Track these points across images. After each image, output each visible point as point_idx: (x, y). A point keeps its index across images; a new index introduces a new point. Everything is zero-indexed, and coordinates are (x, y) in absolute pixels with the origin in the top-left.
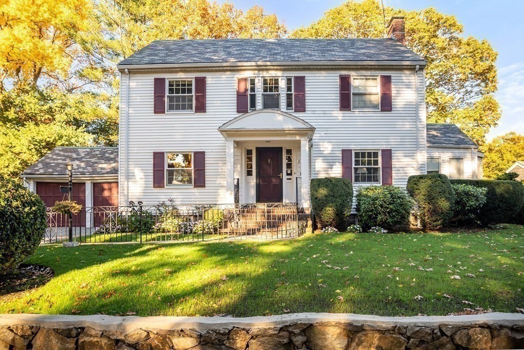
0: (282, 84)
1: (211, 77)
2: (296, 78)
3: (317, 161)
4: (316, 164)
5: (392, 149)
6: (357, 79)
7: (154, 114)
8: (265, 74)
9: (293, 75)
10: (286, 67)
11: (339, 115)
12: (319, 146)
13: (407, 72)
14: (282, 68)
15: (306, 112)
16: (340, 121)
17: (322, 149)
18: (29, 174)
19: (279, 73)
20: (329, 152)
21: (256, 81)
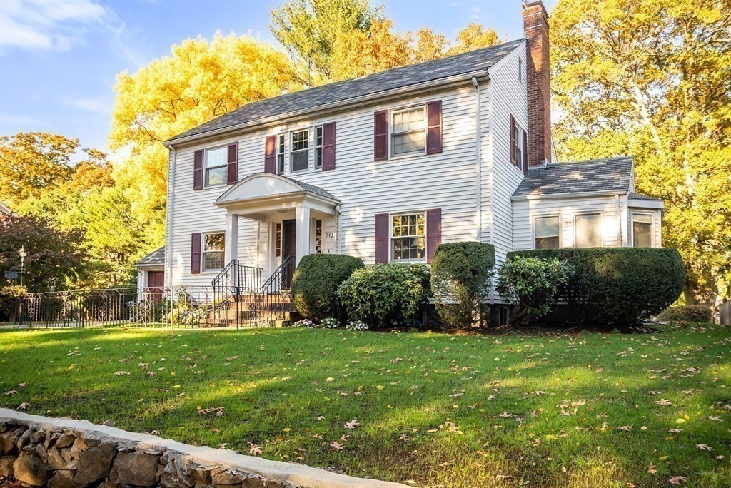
0: (312, 138)
1: (244, 140)
2: (325, 126)
3: (347, 233)
4: (346, 237)
5: (443, 208)
6: (399, 114)
7: (194, 191)
8: (294, 127)
9: (322, 123)
10: (313, 115)
11: (373, 167)
12: (349, 213)
13: (463, 92)
14: (310, 116)
15: (337, 169)
16: (374, 175)
17: (352, 217)
18: (140, 263)
19: (307, 124)
20: (361, 220)
21: (286, 138)
